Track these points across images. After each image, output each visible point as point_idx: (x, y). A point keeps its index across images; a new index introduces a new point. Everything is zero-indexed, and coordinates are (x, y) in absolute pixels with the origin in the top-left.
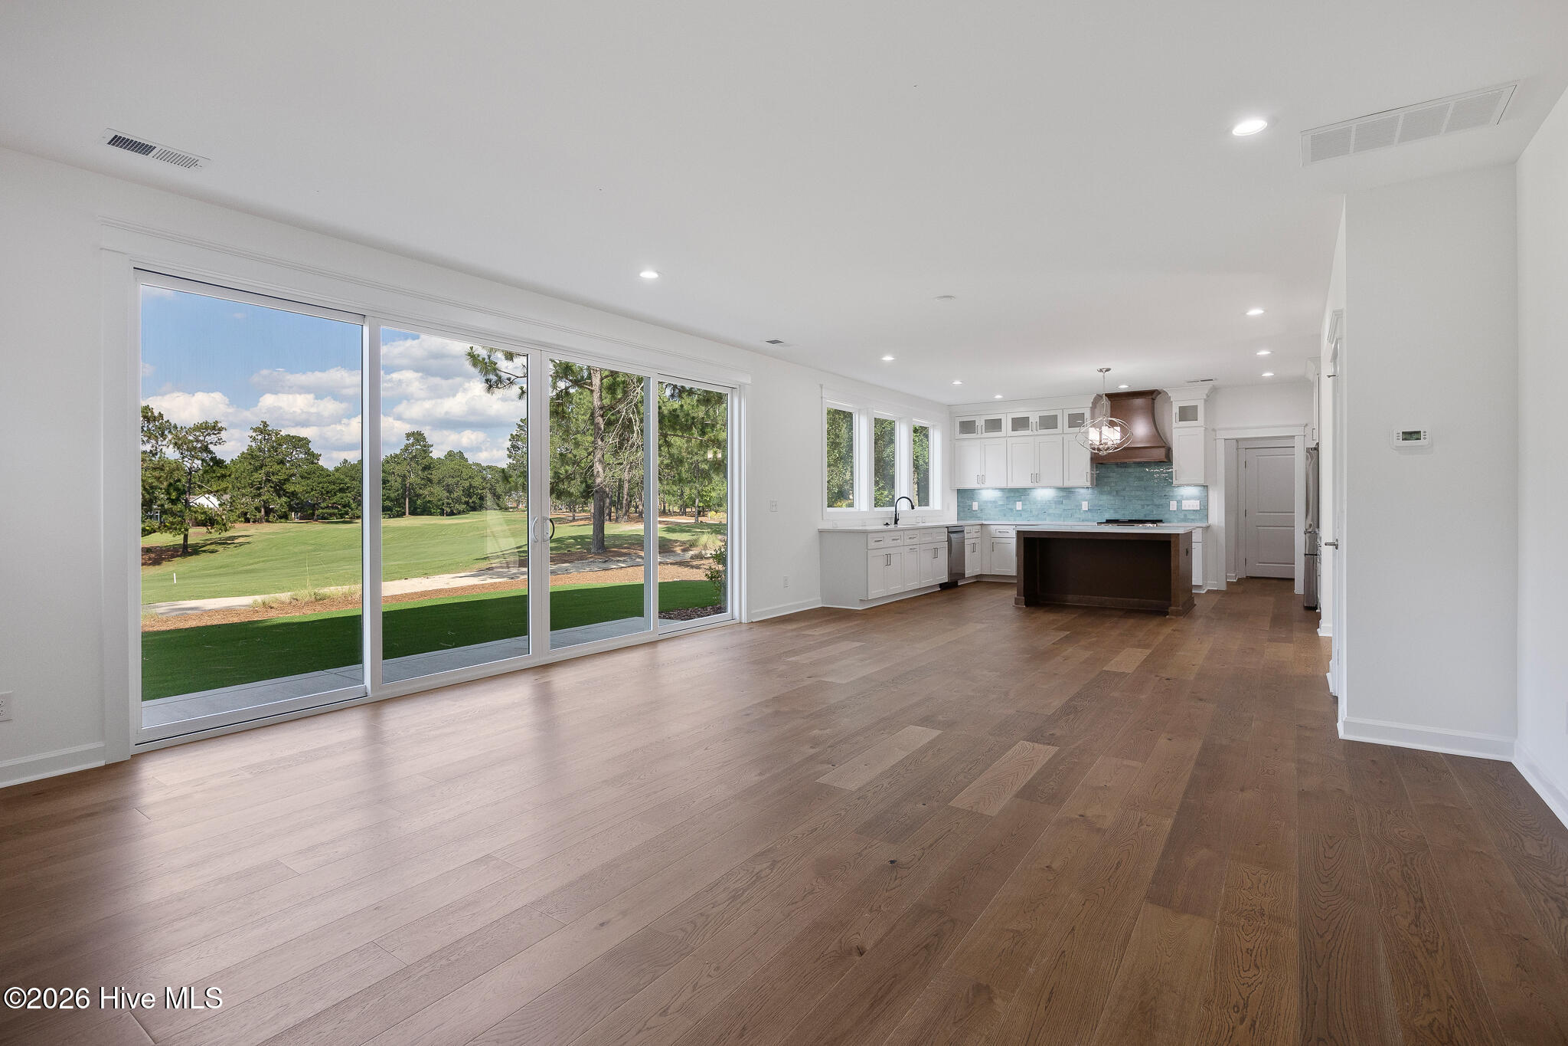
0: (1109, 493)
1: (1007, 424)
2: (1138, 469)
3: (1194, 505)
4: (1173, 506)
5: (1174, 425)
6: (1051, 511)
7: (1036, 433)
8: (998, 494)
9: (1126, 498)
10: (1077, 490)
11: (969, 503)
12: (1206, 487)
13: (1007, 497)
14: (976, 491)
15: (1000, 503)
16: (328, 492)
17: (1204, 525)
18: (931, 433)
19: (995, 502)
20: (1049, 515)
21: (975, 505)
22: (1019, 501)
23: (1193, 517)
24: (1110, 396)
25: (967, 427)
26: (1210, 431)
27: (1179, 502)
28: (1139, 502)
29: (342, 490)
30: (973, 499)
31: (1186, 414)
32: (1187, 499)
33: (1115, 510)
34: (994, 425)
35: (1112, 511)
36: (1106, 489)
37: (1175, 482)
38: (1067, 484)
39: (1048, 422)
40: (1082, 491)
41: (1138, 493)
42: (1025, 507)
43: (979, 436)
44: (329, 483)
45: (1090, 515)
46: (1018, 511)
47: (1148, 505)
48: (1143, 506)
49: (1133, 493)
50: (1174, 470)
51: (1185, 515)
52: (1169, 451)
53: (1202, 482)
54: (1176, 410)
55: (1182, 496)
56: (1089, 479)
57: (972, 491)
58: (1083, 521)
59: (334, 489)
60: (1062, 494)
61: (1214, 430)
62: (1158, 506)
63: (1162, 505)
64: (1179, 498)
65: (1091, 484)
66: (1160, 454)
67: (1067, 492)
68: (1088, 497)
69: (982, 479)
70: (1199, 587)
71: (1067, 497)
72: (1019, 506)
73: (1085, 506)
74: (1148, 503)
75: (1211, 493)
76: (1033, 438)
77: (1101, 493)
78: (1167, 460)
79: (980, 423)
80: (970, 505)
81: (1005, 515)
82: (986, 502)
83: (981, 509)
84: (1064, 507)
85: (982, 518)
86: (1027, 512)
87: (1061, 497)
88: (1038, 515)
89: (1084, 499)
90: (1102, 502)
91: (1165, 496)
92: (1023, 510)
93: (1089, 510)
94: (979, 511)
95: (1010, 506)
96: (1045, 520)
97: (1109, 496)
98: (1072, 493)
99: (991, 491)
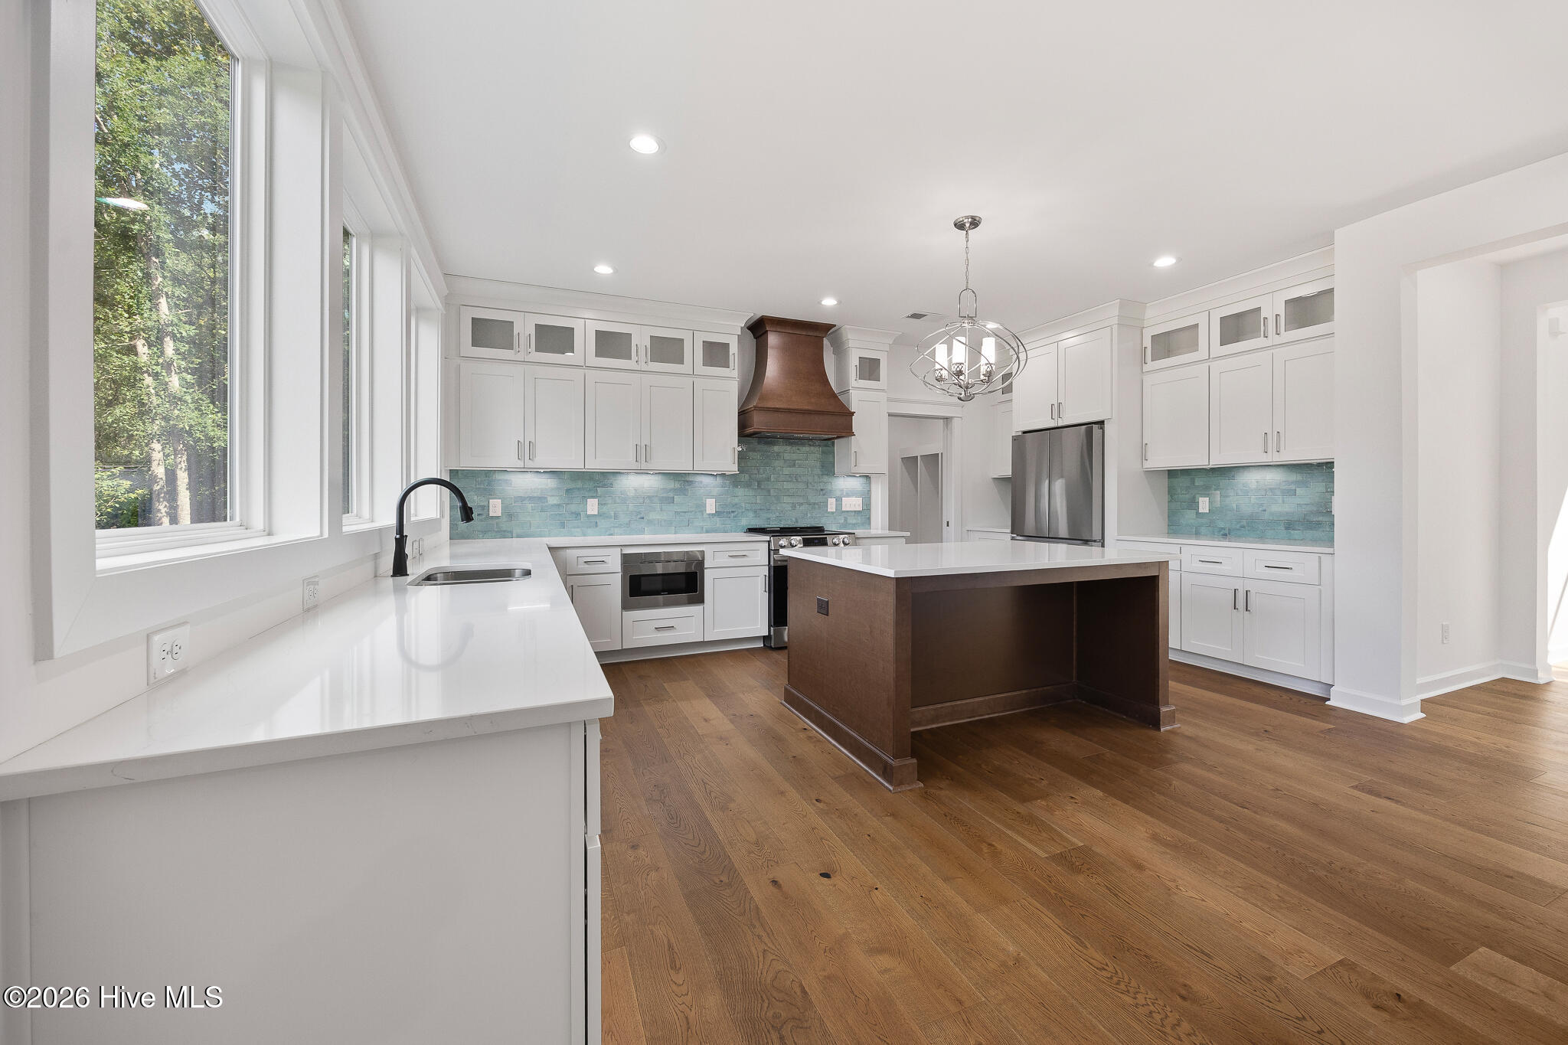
0: (748, 485)
1: (585, 342)
3: (856, 504)
4: (832, 505)
5: (854, 385)
6: (653, 516)
7: (641, 367)
8: (548, 483)
9: (772, 493)
10: (699, 479)
11: (480, 500)
12: (869, 478)
13: (568, 491)
14: (498, 478)
15: (552, 501)
19: (541, 500)
20: (650, 522)
21: (496, 507)
22: (593, 497)
23: (854, 521)
27: (839, 500)
28: (790, 500)
30: (488, 490)
32: (848, 495)
33: (754, 512)
35: (751, 514)
36: (744, 477)
38: (701, 466)
39: (667, 350)
40: (707, 480)
41: (789, 485)
42: (605, 509)
45: (717, 522)
46: (589, 516)
47: (800, 505)
48: (794, 506)
49: (781, 485)
51: (846, 519)
53: (885, 470)
55: (842, 490)
56: (736, 460)
57: (488, 477)
58: (707, 532)
60: (672, 485)
62: (813, 505)
63: (817, 504)
64: (838, 494)
67: (680, 480)
68: (716, 491)
69: (528, 450)
71: (682, 491)
72: (592, 506)
73: (711, 506)
74: (801, 500)
75: (873, 486)
77: (736, 484)
79: (525, 330)
80: (483, 507)
81: (563, 525)
82: (522, 499)
83: (509, 514)
84: (676, 508)
85: (511, 532)
86: (609, 517)
87: (671, 494)
88: (629, 524)
89: (712, 497)
90: (736, 500)
91: (822, 490)
92: (600, 515)
93: (718, 513)
94: (505, 519)
95: (573, 508)
96: (642, 532)
97: (746, 490)
98: (690, 483)
99: (529, 476)
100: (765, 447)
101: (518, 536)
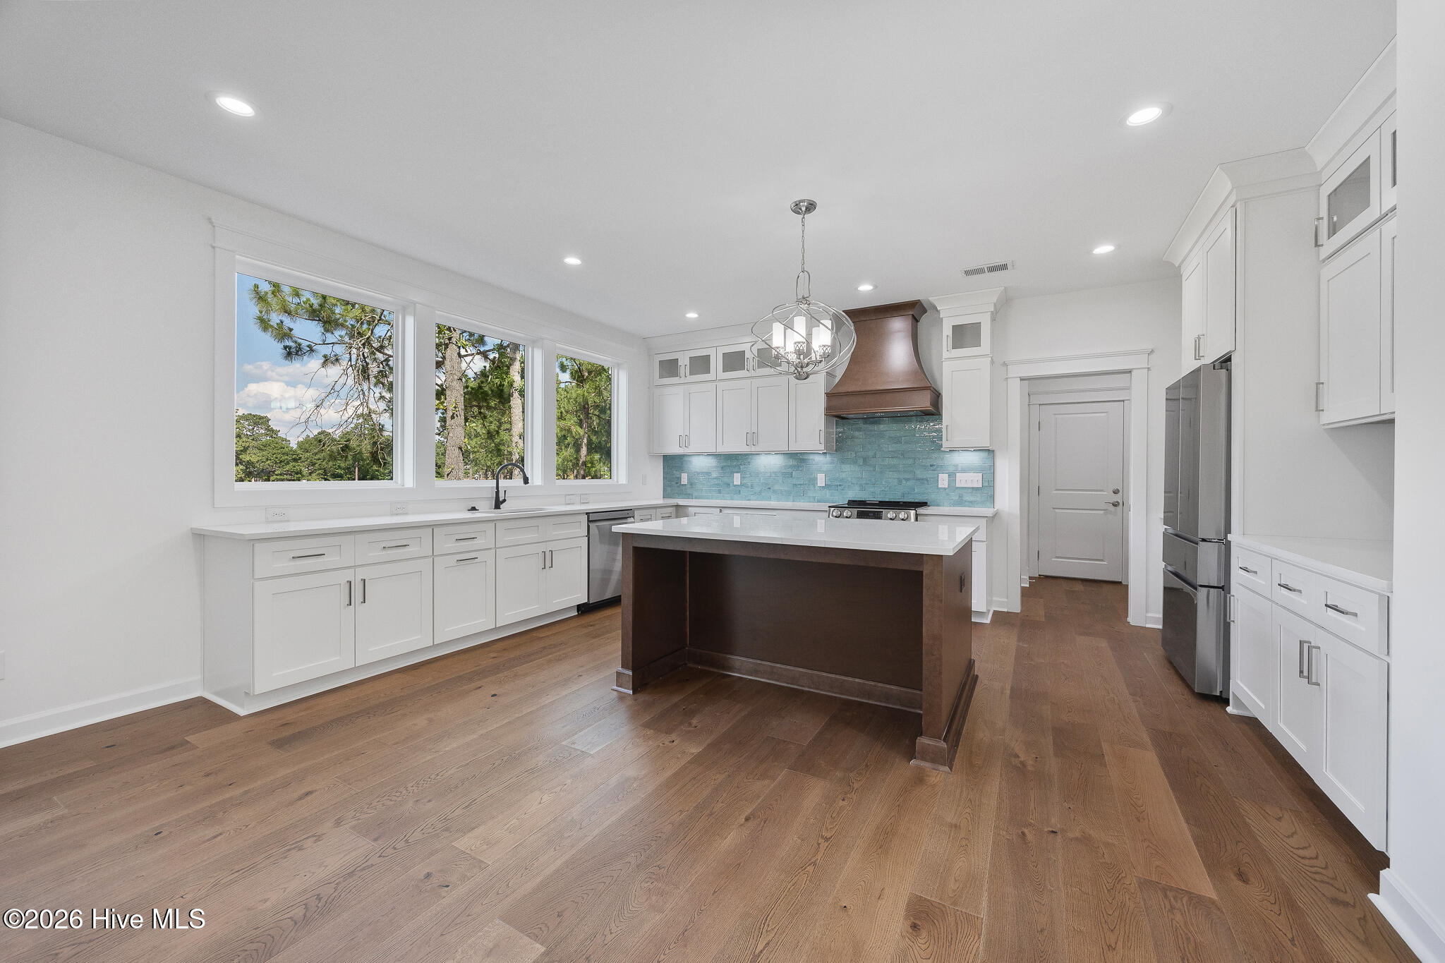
0: (855, 462)
1: (717, 363)
2: (895, 426)
3: (975, 480)
4: (943, 481)
5: (945, 355)
6: (777, 487)
7: (753, 373)
8: (710, 462)
9: (877, 469)
10: (811, 457)
11: (676, 474)
12: (990, 452)
13: (723, 467)
14: (686, 459)
15: (714, 475)
16: (281, 462)
17: (989, 512)
18: (614, 373)
19: (708, 473)
20: (774, 492)
21: (684, 479)
22: (737, 472)
23: (971, 498)
24: (852, 314)
25: (670, 368)
26: (999, 365)
27: (952, 476)
28: (896, 475)
29: (295, 460)
30: (681, 469)
31: (965, 335)
32: (964, 471)
33: (861, 485)
34: (701, 364)
35: (857, 488)
36: (851, 455)
37: (946, 445)
38: (794, 448)
40: (818, 458)
41: (895, 461)
42: (745, 481)
43: (683, 380)
44: (283, 454)
45: (827, 493)
46: (735, 486)
47: (907, 480)
48: (900, 481)
49: (887, 461)
50: (944, 426)
51: (961, 496)
52: (937, 397)
53: (986, 443)
54: (947, 331)
55: (956, 466)
56: (822, 440)
57: (680, 458)
58: (819, 501)
59: (287, 459)
60: (791, 462)
61: (1005, 364)
62: (921, 481)
63: (926, 479)
64: (951, 469)
65: (826, 447)
66: (923, 402)
67: (798, 459)
68: (825, 467)
69: (685, 440)
70: (980, 614)
71: (797, 467)
72: (737, 479)
73: (821, 480)
74: (908, 476)
75: (998, 461)
76: (749, 381)
77: (843, 461)
78: (934, 412)
79: (684, 361)
80: (678, 478)
81: (720, 492)
82: (698, 473)
83: (691, 484)
84: (794, 481)
85: (692, 495)
86: (747, 487)
87: (790, 470)
88: (760, 492)
89: (820, 472)
90: (844, 475)
91: (931, 466)
92: (742, 485)
93: (827, 486)
94: (689, 486)
95: (726, 480)
96: (770, 499)
97: (852, 466)
98: (803, 460)
99: (701, 458)
100: (870, 427)
101: (696, 498)
